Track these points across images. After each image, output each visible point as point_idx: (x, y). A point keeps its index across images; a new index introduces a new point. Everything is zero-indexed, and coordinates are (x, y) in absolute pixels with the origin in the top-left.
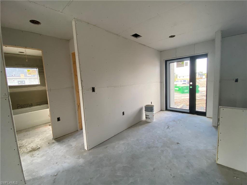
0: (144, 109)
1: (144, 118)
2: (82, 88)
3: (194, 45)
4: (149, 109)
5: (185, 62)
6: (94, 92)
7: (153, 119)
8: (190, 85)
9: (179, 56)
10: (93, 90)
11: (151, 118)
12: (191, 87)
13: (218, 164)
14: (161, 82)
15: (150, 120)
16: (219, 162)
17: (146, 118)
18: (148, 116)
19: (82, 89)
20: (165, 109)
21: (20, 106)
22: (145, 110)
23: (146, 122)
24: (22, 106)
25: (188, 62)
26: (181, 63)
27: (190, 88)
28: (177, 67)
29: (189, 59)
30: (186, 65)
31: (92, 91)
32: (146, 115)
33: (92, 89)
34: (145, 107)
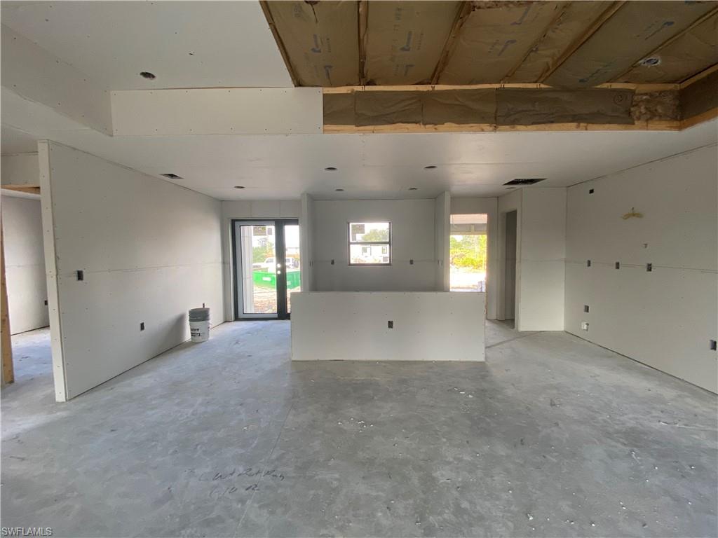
0: (188, 318)
1: (188, 336)
2: (57, 271)
3: (279, 202)
4: (200, 315)
5: (267, 227)
6: (80, 282)
7: (208, 334)
8: (277, 269)
9: (256, 216)
10: (80, 276)
11: (204, 333)
12: (279, 272)
13: (293, 361)
14: (224, 263)
15: (200, 338)
16: (293, 359)
17: (193, 335)
18: (198, 330)
19: (57, 275)
20: (233, 319)
22: (190, 320)
23: (192, 344)
25: (273, 228)
26: (260, 228)
27: (277, 275)
28: (255, 235)
29: (274, 223)
30: (270, 233)
31: (76, 278)
32: (192, 330)
33: (77, 274)
34: (190, 312)
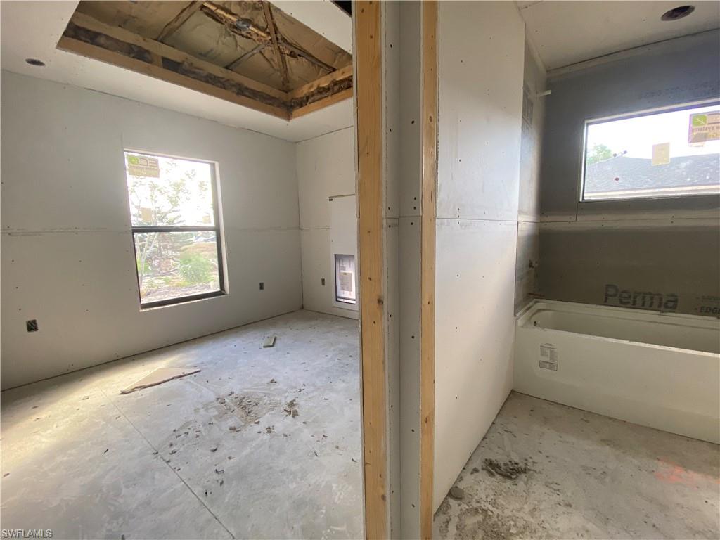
21: (615, 295)
24: (625, 295)
